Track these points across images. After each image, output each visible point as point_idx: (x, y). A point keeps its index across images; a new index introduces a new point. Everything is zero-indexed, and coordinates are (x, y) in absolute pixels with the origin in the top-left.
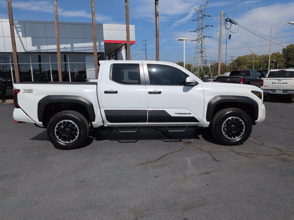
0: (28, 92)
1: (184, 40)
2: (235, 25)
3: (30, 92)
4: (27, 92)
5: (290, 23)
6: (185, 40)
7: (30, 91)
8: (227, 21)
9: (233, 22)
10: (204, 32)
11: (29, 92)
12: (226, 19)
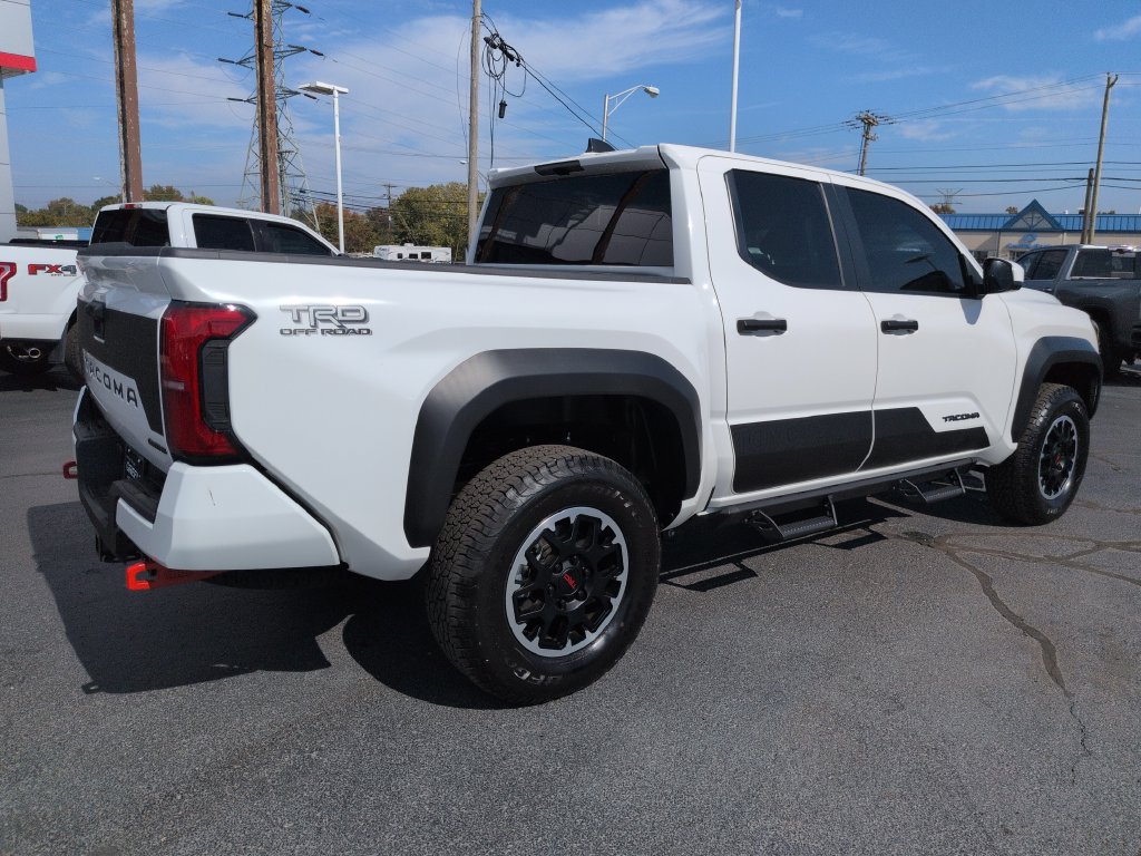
0: (331, 332)
1: (336, 93)
2: (518, 65)
3: (346, 332)
4: (322, 326)
5: (647, 91)
6: (339, 92)
7: (349, 324)
8: (495, 47)
9: (510, 52)
10: (282, 69)
11: (334, 327)
12: (489, 35)
